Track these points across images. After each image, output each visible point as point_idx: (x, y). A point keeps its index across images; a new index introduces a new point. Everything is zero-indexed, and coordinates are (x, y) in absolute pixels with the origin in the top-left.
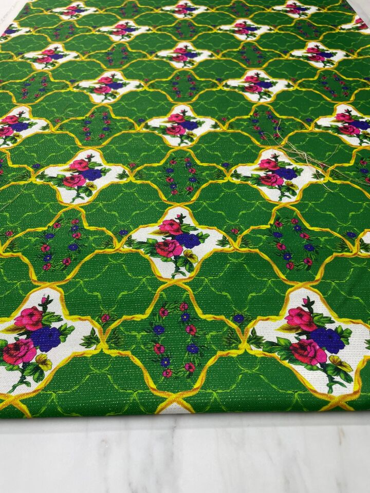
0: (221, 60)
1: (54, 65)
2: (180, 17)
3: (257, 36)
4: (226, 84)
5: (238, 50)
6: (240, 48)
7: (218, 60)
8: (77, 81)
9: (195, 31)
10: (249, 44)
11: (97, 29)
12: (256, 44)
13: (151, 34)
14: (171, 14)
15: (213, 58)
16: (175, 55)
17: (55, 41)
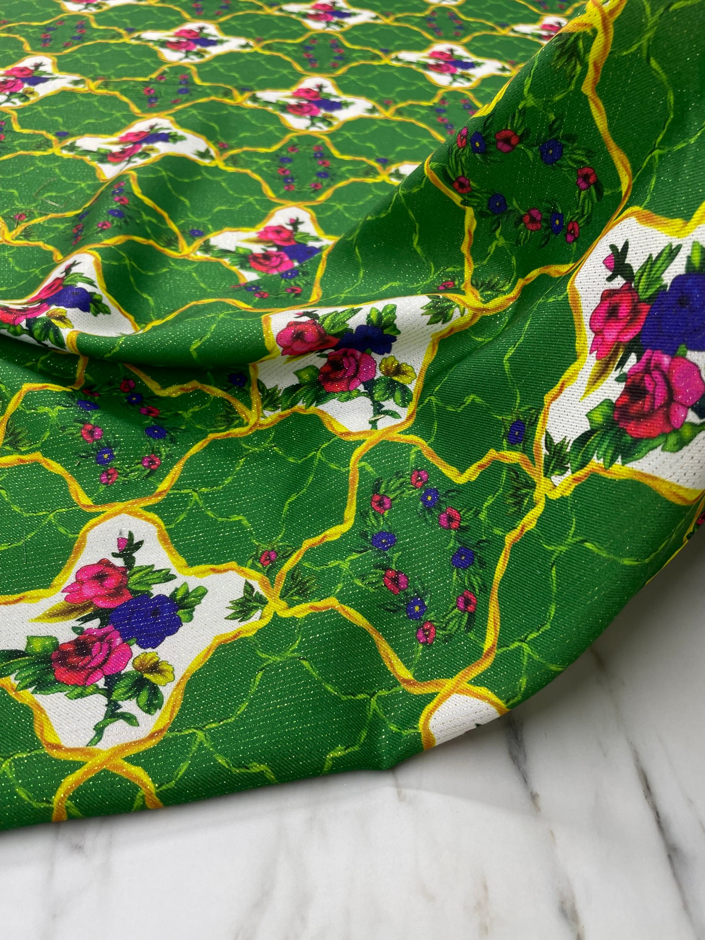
0: (393, 121)
1: (27, 99)
2: (317, 26)
3: (474, 79)
4: (397, 171)
5: (430, 104)
6: (436, 100)
7: (387, 121)
8: (72, 135)
9: (343, 57)
10: (455, 94)
11: (136, 35)
12: (470, 95)
13: (249, 54)
14: (300, 19)
15: (376, 115)
16: (293, 102)
17: (39, 50)
